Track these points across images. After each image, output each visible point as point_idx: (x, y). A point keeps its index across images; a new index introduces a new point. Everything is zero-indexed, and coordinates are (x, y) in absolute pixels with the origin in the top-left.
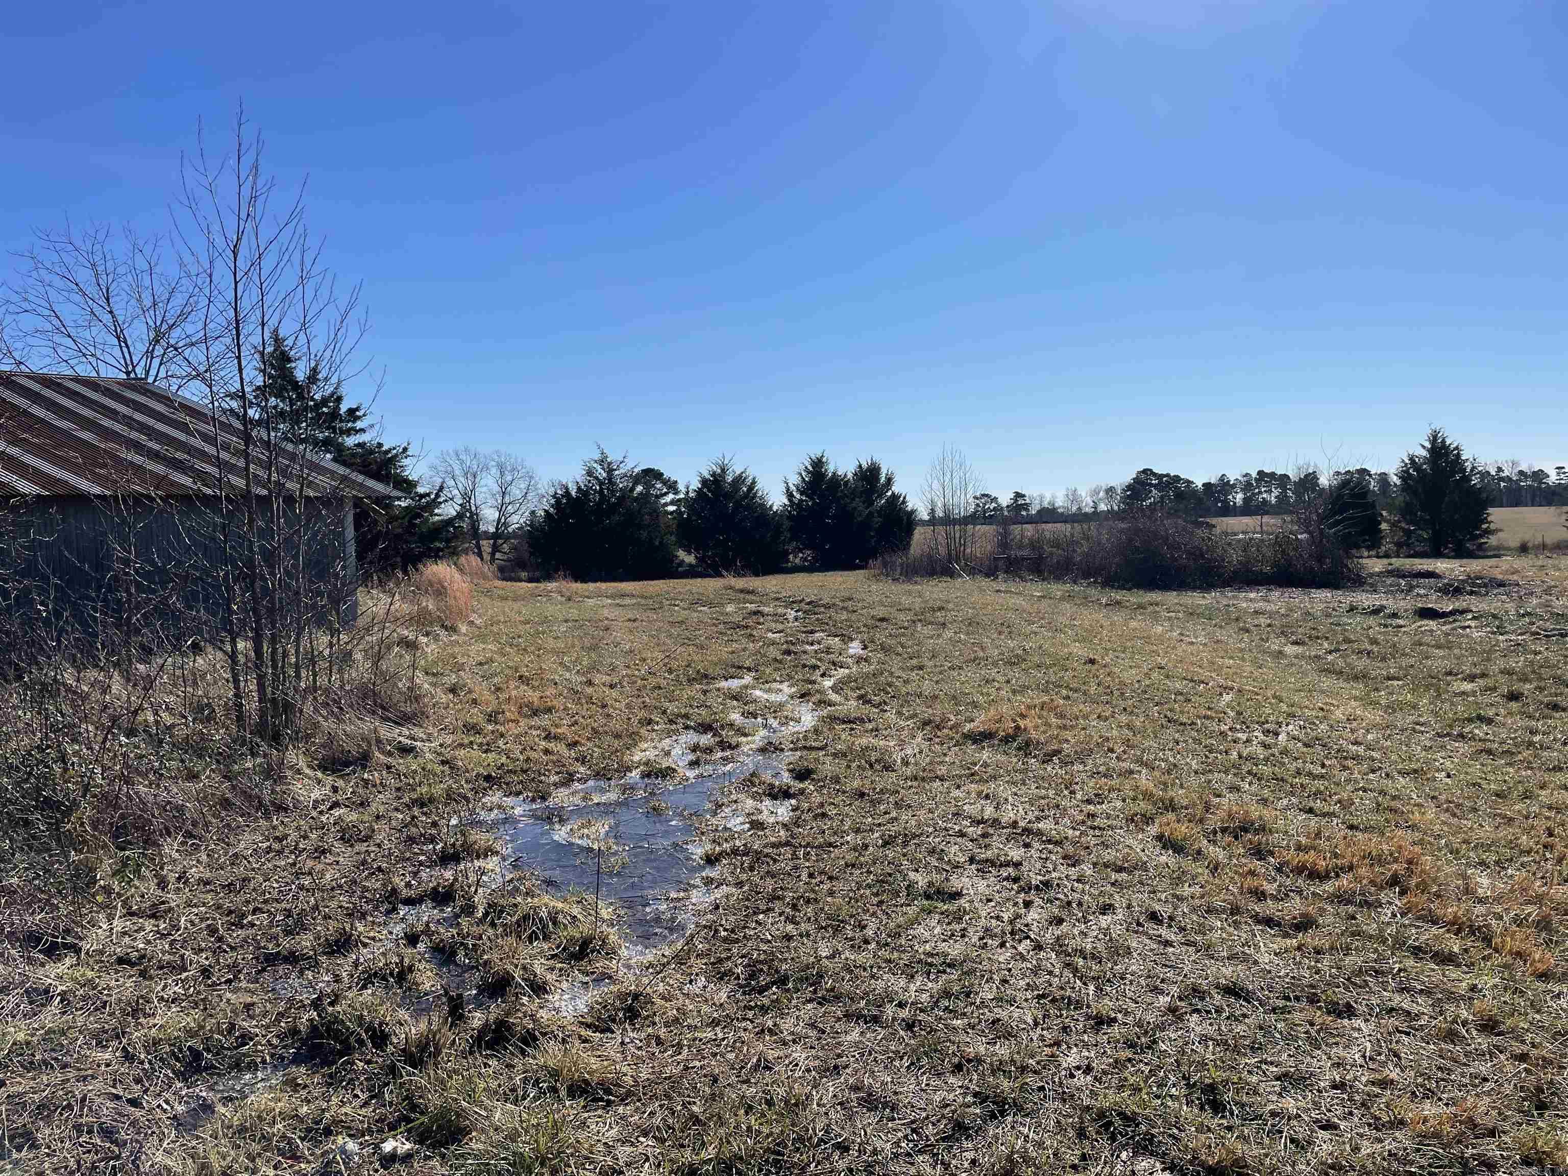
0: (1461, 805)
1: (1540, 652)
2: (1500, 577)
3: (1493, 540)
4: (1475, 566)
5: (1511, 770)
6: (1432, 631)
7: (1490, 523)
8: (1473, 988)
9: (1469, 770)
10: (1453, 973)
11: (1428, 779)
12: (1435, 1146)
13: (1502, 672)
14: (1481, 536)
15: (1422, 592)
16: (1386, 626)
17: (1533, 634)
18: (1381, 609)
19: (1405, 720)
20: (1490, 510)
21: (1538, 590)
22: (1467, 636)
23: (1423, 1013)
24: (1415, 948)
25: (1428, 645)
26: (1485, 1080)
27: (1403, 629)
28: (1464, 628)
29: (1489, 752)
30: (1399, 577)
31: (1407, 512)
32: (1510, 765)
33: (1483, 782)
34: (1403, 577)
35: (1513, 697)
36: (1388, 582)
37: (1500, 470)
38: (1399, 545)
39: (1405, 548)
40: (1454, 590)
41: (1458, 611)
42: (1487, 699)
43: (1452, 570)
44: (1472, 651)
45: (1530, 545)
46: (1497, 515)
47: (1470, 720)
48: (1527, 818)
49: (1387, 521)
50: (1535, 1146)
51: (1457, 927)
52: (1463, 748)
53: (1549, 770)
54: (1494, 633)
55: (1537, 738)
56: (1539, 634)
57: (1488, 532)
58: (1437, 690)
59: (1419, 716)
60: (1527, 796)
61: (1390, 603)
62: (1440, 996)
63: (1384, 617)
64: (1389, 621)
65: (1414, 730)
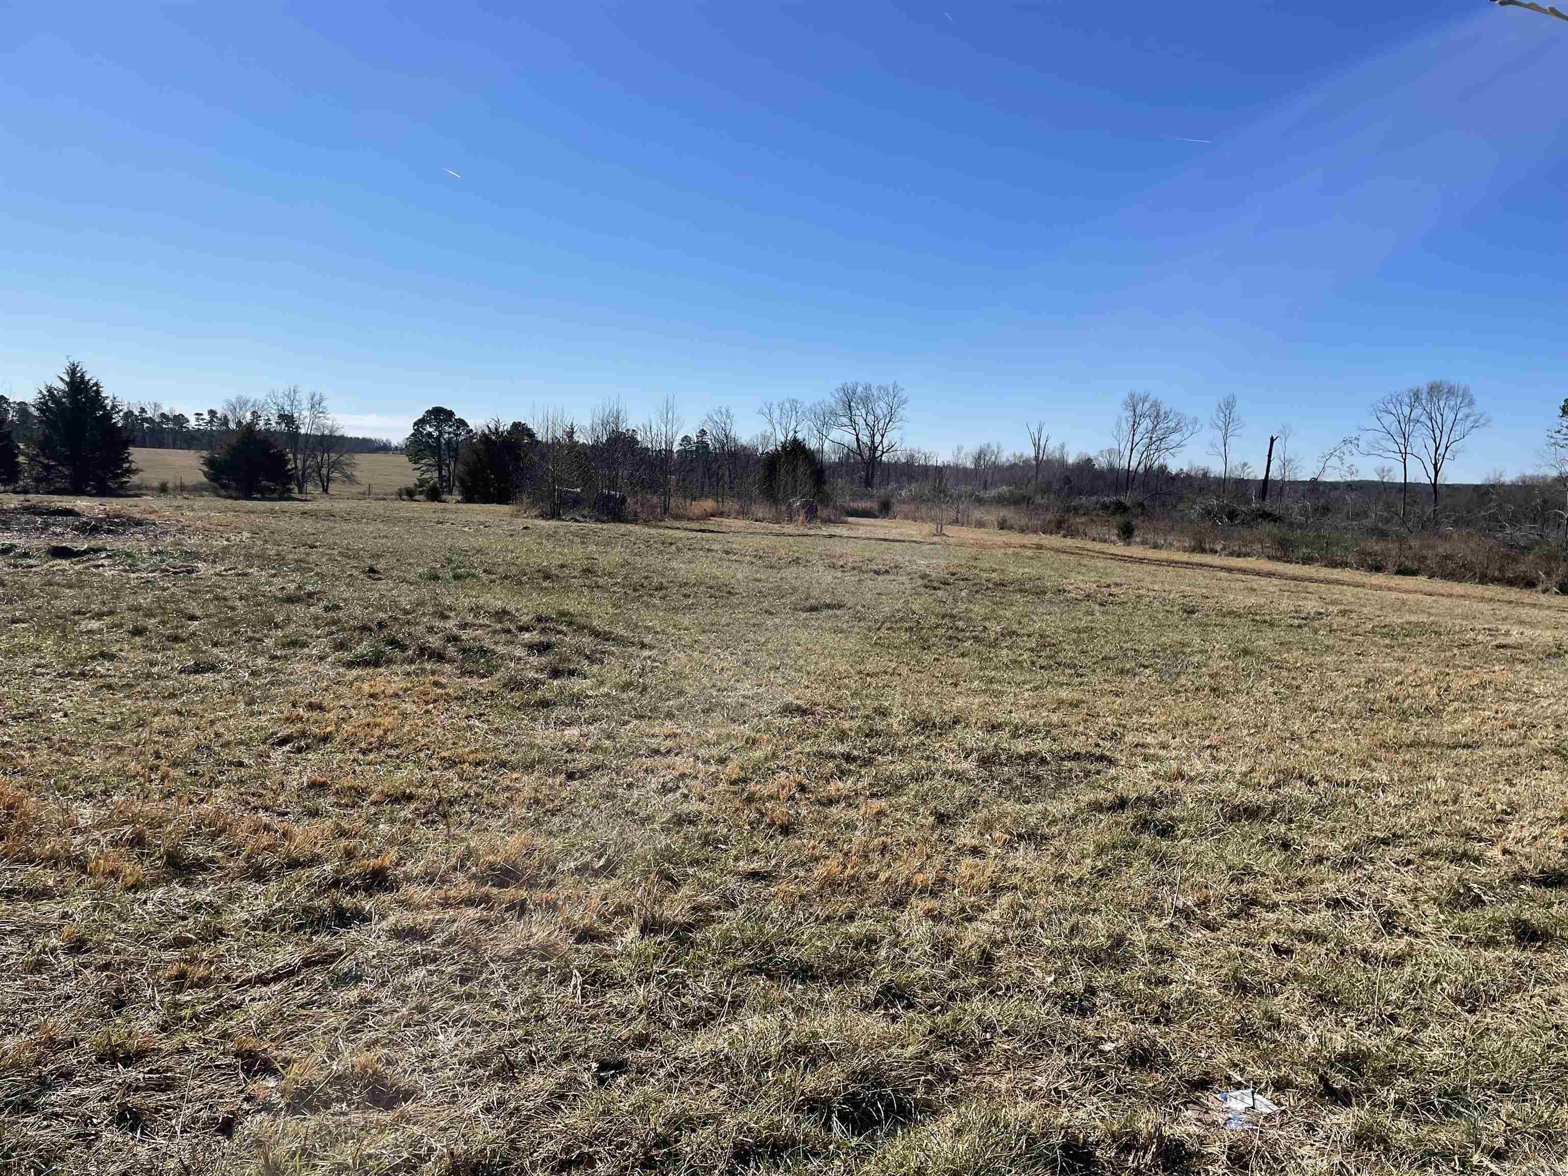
0: (74, 742)
1: (168, 588)
2: (138, 516)
3: (135, 479)
4: (114, 504)
5: (129, 702)
6: (64, 571)
7: (131, 462)
8: (65, 915)
9: (87, 707)
10: (45, 906)
11: (43, 721)
12: (13, 1075)
13: (129, 609)
14: (123, 475)
15: (59, 530)
16: (16, 566)
17: (163, 571)
18: (12, 547)
19: (27, 663)
20: (131, 449)
21: (173, 529)
22: (100, 575)
23: (12, 953)
24: (9, 891)
25: (58, 584)
26: (69, 998)
27: (34, 569)
28: (97, 567)
29: (109, 687)
30: (35, 514)
31: (45, 446)
32: (128, 697)
33: (99, 717)
34: (41, 514)
35: (138, 632)
36: (23, 520)
37: (143, 410)
38: (38, 480)
39: (44, 483)
40: (91, 528)
41: (92, 550)
42: (113, 636)
43: (92, 508)
44: (103, 589)
45: (170, 485)
46: (138, 455)
47: (93, 658)
48: (137, 745)
49: (26, 455)
50: (109, 1043)
51: (53, 861)
52: (85, 685)
53: (164, 697)
54: (126, 571)
55: (155, 670)
56: (168, 571)
57: (129, 471)
58: (63, 631)
59: (41, 658)
60: (141, 724)
61: (20, 541)
62: (29, 932)
63: (15, 557)
64: (20, 561)
65: (34, 673)
